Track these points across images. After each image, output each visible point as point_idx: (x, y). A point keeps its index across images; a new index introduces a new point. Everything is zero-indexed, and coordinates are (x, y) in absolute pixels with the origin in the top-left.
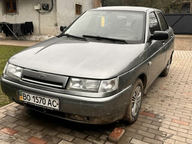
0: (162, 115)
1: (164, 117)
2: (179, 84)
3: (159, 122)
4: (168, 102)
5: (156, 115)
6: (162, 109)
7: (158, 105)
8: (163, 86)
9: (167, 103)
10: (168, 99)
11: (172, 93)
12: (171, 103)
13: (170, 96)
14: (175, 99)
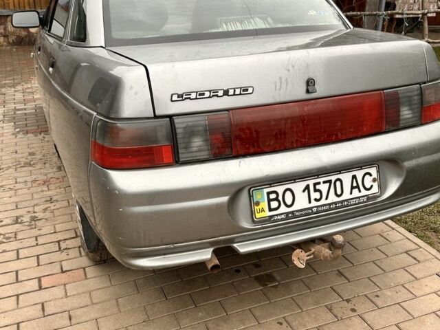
0: (19, 136)
1: (15, 134)
2: (17, 221)
3: (18, 128)
4: (22, 155)
5: (27, 133)
6: (24, 143)
7: (34, 146)
8: (58, 190)
9: (22, 153)
10: (24, 160)
11: (25, 179)
12: (14, 155)
13: (24, 169)
14: (11, 165)
